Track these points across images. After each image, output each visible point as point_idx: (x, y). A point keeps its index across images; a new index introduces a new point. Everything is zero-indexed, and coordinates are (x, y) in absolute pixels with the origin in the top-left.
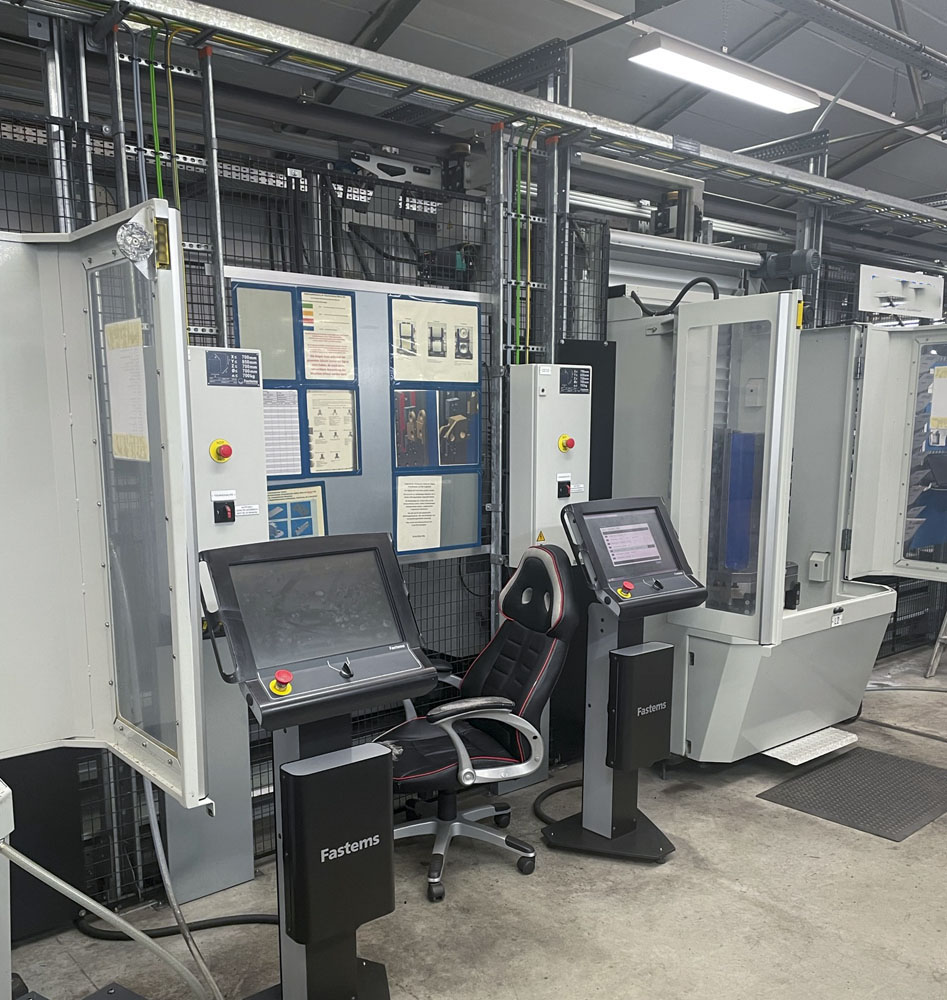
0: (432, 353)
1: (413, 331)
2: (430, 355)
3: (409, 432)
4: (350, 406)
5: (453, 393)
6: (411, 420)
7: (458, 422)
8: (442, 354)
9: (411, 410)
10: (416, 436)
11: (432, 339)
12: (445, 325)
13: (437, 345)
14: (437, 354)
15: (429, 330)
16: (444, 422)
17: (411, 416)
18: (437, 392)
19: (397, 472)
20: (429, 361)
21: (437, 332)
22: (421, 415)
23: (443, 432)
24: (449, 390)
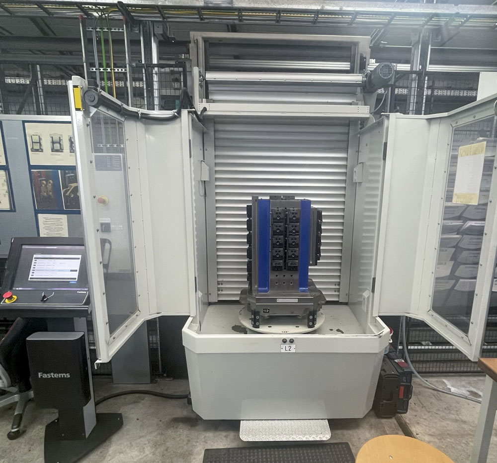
0: (53, 150)
1: (40, 139)
2: (52, 151)
3: (42, 191)
4: (5, 178)
5: (70, 171)
6: (43, 186)
7: (74, 187)
8: (61, 150)
9: (43, 180)
10: (47, 194)
11: (53, 143)
12: (62, 135)
13: (57, 146)
14: (57, 151)
15: (51, 139)
16: (65, 186)
17: (43, 183)
18: (59, 171)
19: (37, 212)
20: (52, 155)
21: (56, 139)
22: (50, 183)
23: (66, 192)
24: (67, 170)
